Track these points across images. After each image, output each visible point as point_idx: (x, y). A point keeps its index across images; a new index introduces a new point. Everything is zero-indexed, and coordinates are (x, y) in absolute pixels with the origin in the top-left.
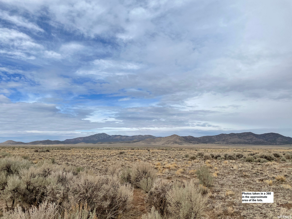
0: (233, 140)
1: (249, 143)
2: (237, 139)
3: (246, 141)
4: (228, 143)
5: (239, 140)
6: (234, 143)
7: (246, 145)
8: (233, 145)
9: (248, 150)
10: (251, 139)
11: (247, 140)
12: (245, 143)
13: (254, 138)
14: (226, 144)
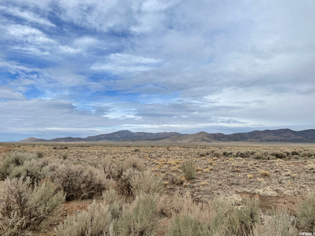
0: (268, 137)
1: (285, 141)
2: (272, 137)
3: (283, 138)
4: (262, 141)
5: (275, 137)
8: (268, 142)
12: (282, 141)
13: (292, 135)
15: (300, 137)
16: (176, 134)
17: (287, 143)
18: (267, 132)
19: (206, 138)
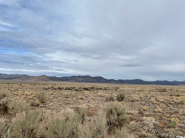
0: (79, 80)
10: (89, 80)
11: (87, 80)
13: (90, 79)
15: (94, 80)
16: (25, 76)
17: (88, 83)
19: (45, 79)
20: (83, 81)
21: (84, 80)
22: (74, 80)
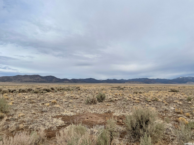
0: (26, 80)
1: (36, 82)
2: (28, 79)
3: (35, 80)
4: (22, 82)
5: (30, 80)
6: (26, 82)
7: (34, 83)
8: (26, 83)
9: (35, 86)
10: (38, 79)
12: (34, 82)
13: (40, 79)
14: (20, 82)
15: (44, 80)
18: (26, 76)
20: (30, 82)
21: (32, 80)
22: (19, 80)
